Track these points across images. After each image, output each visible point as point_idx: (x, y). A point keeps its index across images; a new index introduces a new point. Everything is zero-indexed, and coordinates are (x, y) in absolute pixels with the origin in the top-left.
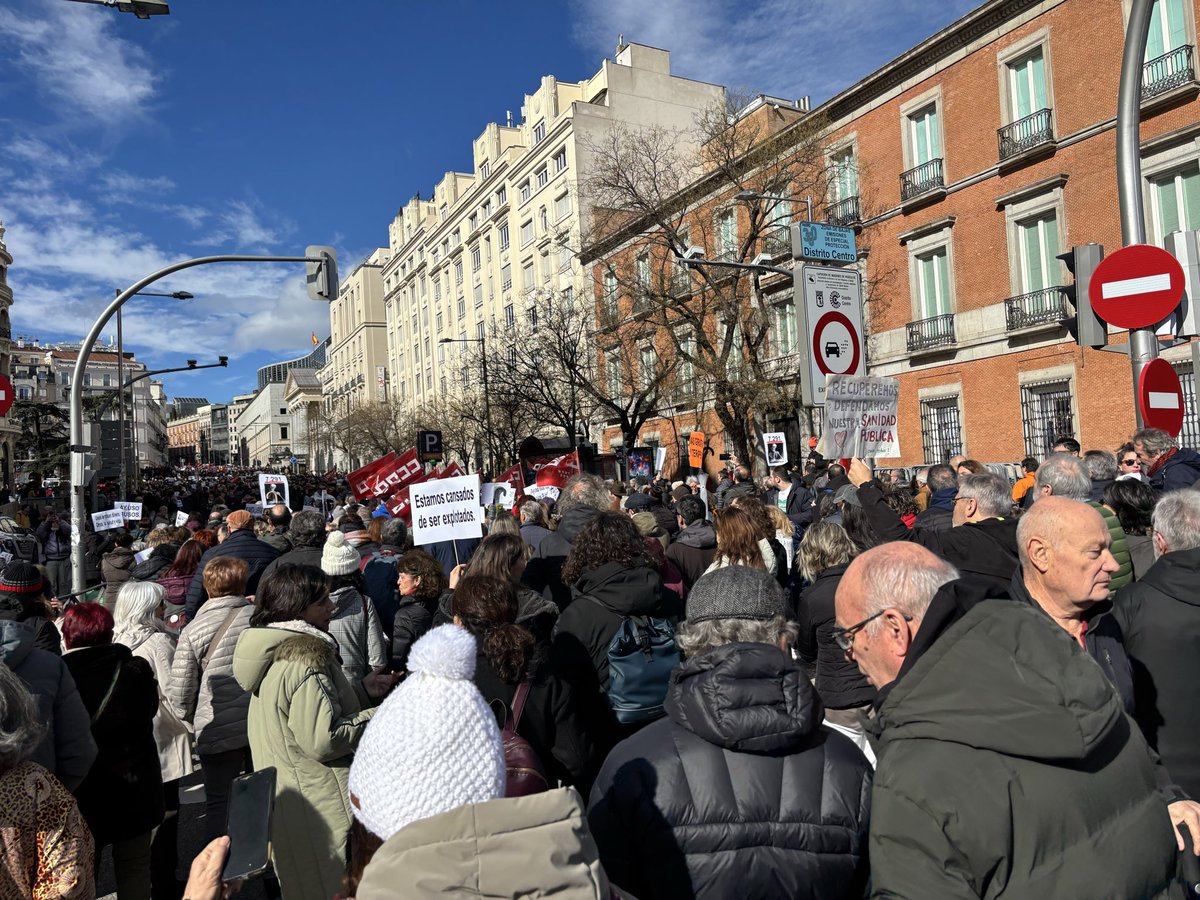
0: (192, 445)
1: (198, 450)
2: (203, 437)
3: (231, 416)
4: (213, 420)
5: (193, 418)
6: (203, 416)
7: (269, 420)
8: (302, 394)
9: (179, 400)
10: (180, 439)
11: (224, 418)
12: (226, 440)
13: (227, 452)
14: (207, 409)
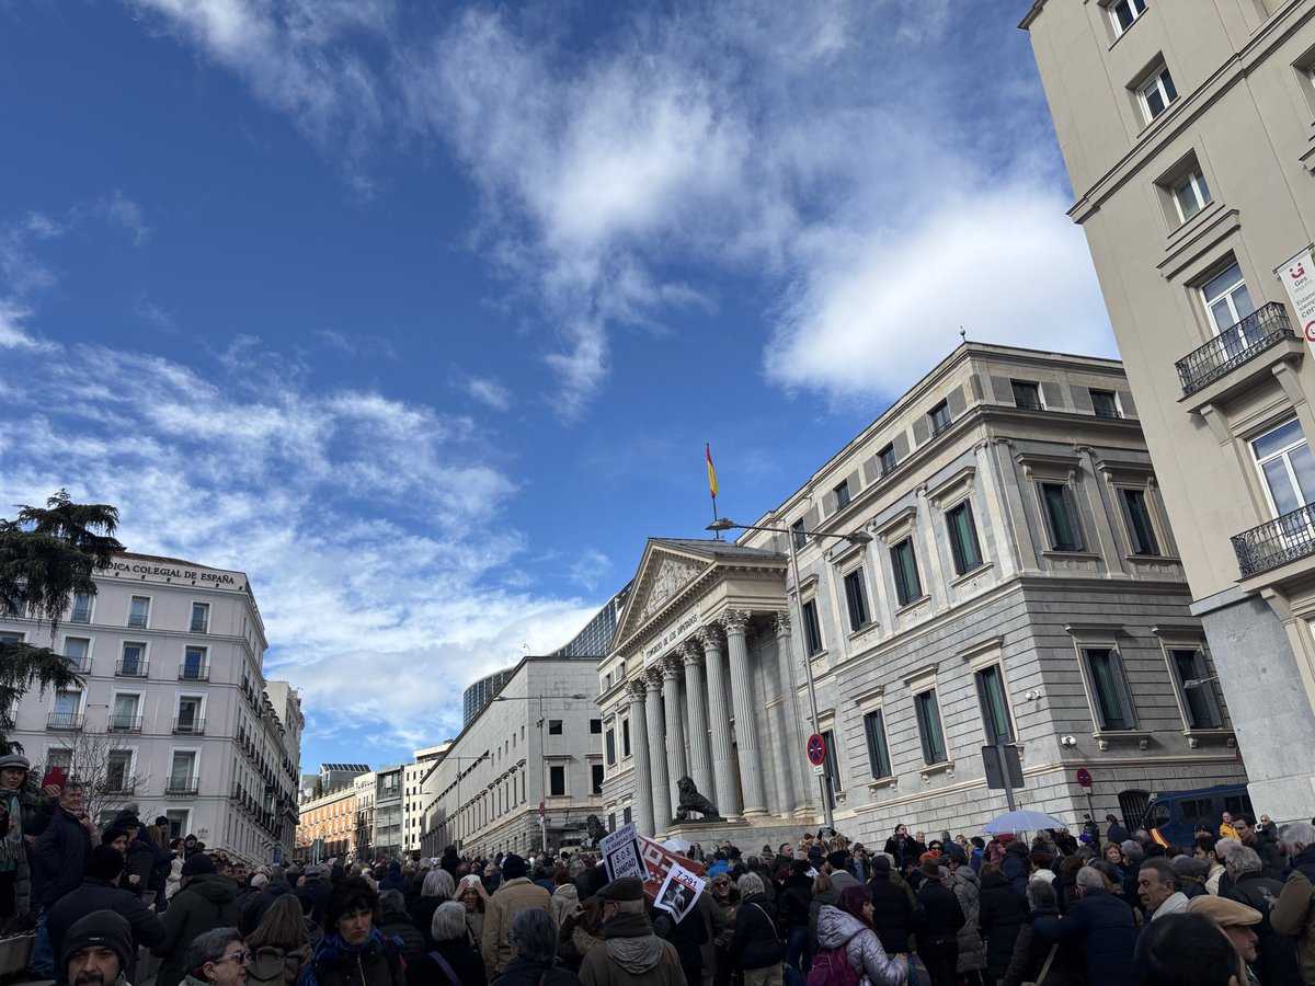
0: (342, 838)
1: (352, 848)
2: (361, 823)
3: (408, 785)
4: (378, 793)
5: (348, 792)
6: (363, 790)
7: (522, 751)
8: (723, 589)
9: (329, 767)
10: (323, 829)
11: (397, 790)
12: (397, 828)
13: (398, 847)
14: (371, 777)
